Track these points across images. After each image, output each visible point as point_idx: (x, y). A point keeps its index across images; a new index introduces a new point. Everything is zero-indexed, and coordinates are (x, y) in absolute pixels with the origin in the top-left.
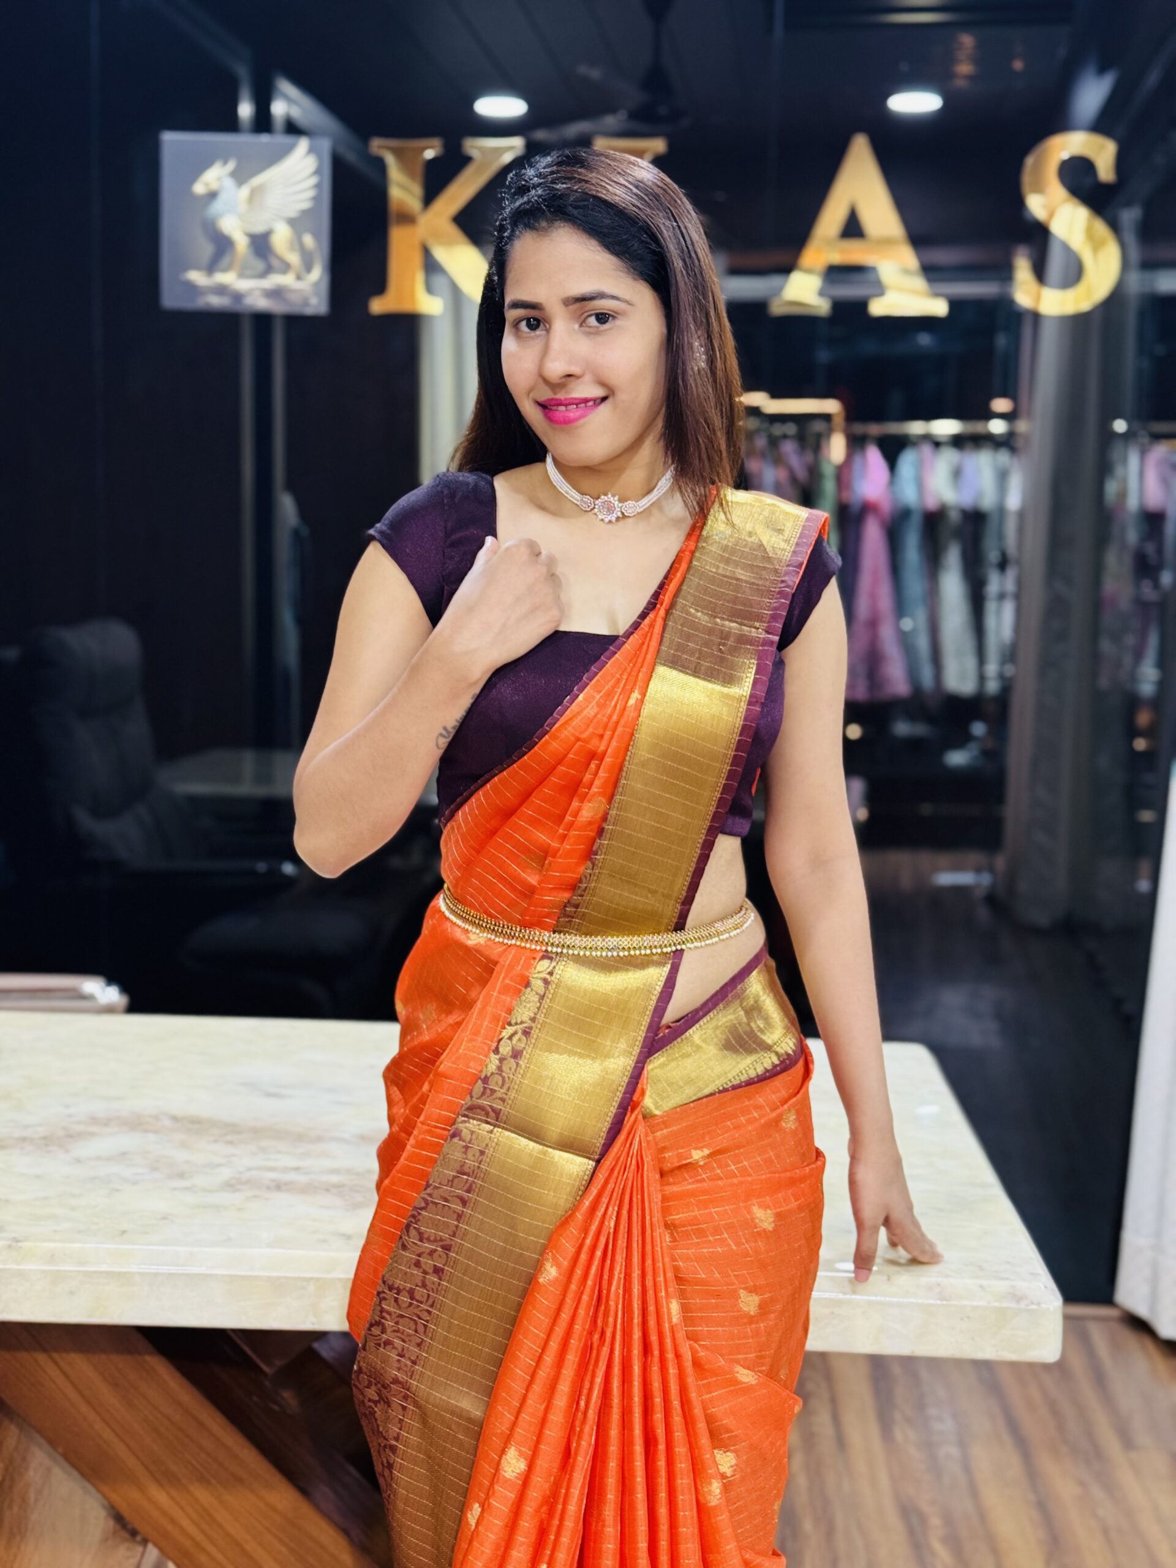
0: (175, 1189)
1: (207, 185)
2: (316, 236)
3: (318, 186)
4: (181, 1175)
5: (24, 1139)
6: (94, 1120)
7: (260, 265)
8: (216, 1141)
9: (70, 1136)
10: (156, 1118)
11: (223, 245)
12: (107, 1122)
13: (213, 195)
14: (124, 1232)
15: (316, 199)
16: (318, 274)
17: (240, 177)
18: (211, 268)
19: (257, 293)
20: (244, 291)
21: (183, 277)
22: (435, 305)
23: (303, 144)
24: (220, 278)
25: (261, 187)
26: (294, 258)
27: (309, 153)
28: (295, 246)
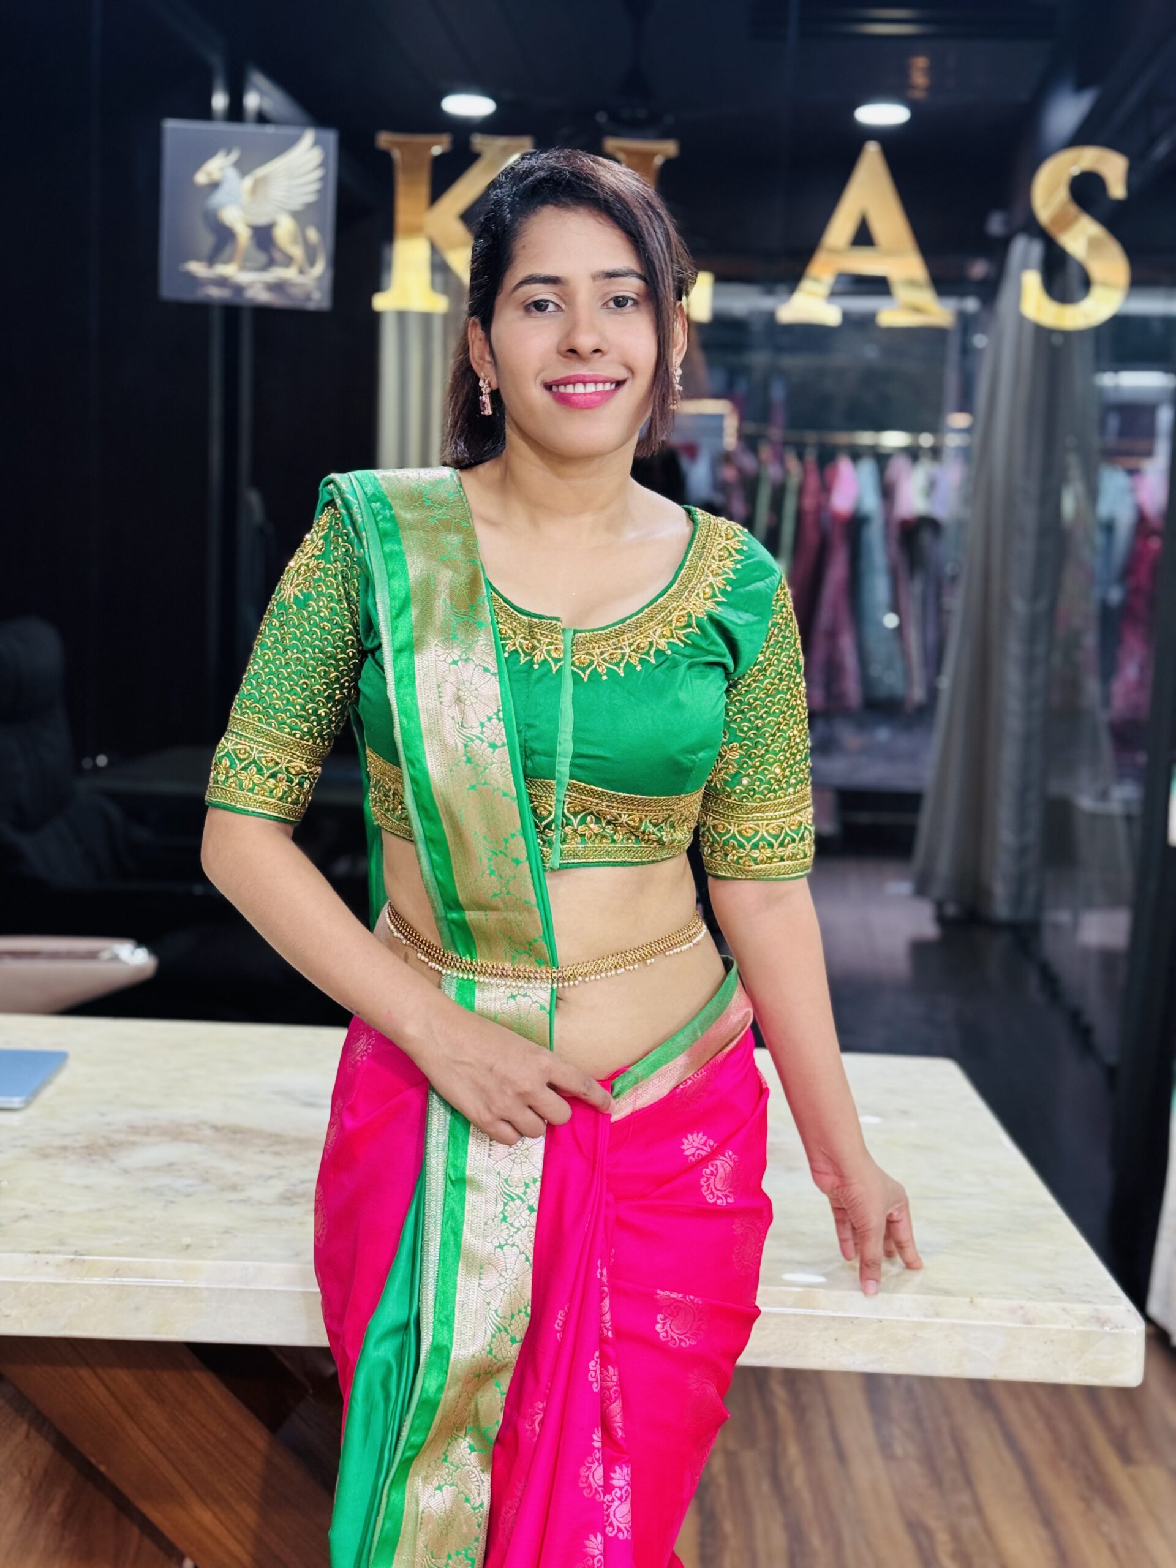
0: (231, 1201)
1: (209, 174)
2: (320, 230)
3: (323, 179)
4: (234, 1188)
5: (65, 1148)
6: (133, 1129)
7: (262, 258)
8: (262, 1152)
9: (112, 1145)
10: (196, 1126)
11: (224, 236)
12: (147, 1132)
13: (215, 186)
14: (188, 1246)
15: (321, 192)
16: (320, 268)
17: (243, 168)
18: (212, 260)
19: (259, 286)
20: (246, 284)
21: (183, 267)
22: (439, 303)
23: (309, 136)
24: (220, 270)
25: (265, 179)
26: (297, 251)
27: (313, 145)
28: (299, 241)
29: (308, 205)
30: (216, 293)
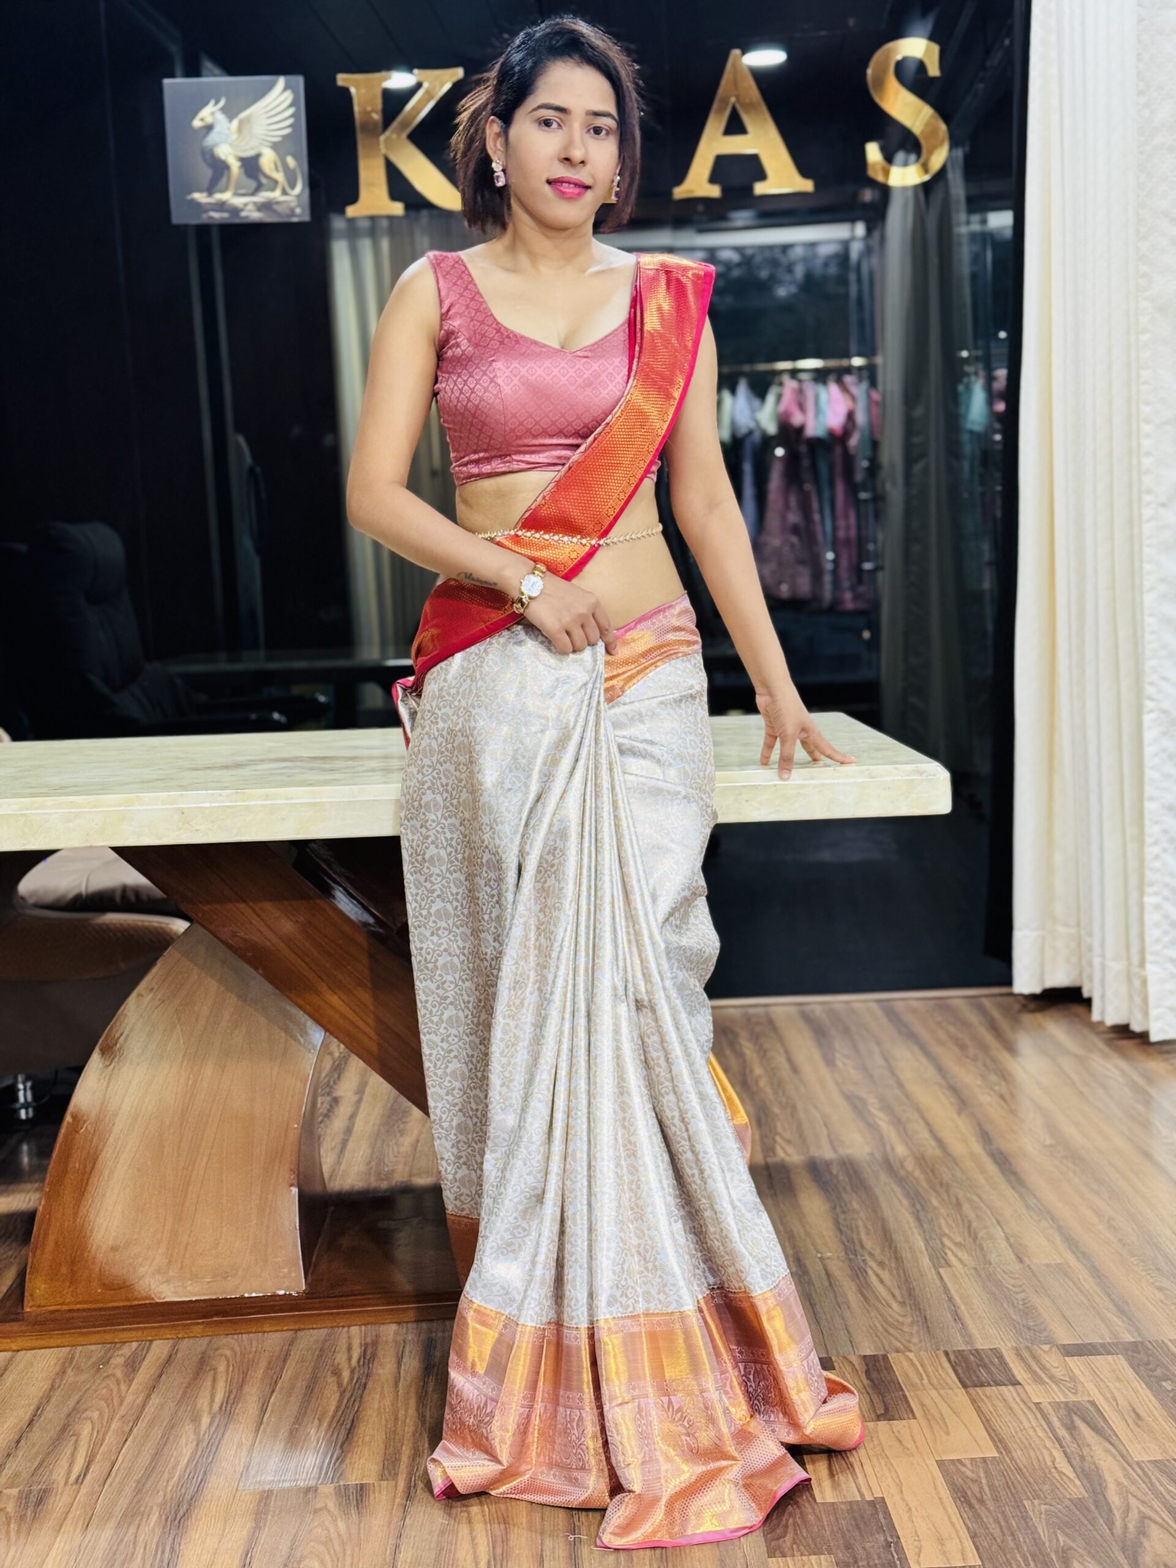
1: (202, 120)
3: (295, 115)
4: (332, 770)
5: (209, 767)
6: (252, 760)
7: (253, 184)
8: (346, 761)
11: (220, 168)
13: (209, 128)
16: (300, 188)
18: (210, 191)
20: (241, 206)
21: (189, 197)
22: (397, 209)
23: (281, 81)
24: (219, 196)
25: (248, 120)
26: (280, 177)
27: (285, 89)
28: (280, 167)
29: (285, 137)
30: (217, 216)
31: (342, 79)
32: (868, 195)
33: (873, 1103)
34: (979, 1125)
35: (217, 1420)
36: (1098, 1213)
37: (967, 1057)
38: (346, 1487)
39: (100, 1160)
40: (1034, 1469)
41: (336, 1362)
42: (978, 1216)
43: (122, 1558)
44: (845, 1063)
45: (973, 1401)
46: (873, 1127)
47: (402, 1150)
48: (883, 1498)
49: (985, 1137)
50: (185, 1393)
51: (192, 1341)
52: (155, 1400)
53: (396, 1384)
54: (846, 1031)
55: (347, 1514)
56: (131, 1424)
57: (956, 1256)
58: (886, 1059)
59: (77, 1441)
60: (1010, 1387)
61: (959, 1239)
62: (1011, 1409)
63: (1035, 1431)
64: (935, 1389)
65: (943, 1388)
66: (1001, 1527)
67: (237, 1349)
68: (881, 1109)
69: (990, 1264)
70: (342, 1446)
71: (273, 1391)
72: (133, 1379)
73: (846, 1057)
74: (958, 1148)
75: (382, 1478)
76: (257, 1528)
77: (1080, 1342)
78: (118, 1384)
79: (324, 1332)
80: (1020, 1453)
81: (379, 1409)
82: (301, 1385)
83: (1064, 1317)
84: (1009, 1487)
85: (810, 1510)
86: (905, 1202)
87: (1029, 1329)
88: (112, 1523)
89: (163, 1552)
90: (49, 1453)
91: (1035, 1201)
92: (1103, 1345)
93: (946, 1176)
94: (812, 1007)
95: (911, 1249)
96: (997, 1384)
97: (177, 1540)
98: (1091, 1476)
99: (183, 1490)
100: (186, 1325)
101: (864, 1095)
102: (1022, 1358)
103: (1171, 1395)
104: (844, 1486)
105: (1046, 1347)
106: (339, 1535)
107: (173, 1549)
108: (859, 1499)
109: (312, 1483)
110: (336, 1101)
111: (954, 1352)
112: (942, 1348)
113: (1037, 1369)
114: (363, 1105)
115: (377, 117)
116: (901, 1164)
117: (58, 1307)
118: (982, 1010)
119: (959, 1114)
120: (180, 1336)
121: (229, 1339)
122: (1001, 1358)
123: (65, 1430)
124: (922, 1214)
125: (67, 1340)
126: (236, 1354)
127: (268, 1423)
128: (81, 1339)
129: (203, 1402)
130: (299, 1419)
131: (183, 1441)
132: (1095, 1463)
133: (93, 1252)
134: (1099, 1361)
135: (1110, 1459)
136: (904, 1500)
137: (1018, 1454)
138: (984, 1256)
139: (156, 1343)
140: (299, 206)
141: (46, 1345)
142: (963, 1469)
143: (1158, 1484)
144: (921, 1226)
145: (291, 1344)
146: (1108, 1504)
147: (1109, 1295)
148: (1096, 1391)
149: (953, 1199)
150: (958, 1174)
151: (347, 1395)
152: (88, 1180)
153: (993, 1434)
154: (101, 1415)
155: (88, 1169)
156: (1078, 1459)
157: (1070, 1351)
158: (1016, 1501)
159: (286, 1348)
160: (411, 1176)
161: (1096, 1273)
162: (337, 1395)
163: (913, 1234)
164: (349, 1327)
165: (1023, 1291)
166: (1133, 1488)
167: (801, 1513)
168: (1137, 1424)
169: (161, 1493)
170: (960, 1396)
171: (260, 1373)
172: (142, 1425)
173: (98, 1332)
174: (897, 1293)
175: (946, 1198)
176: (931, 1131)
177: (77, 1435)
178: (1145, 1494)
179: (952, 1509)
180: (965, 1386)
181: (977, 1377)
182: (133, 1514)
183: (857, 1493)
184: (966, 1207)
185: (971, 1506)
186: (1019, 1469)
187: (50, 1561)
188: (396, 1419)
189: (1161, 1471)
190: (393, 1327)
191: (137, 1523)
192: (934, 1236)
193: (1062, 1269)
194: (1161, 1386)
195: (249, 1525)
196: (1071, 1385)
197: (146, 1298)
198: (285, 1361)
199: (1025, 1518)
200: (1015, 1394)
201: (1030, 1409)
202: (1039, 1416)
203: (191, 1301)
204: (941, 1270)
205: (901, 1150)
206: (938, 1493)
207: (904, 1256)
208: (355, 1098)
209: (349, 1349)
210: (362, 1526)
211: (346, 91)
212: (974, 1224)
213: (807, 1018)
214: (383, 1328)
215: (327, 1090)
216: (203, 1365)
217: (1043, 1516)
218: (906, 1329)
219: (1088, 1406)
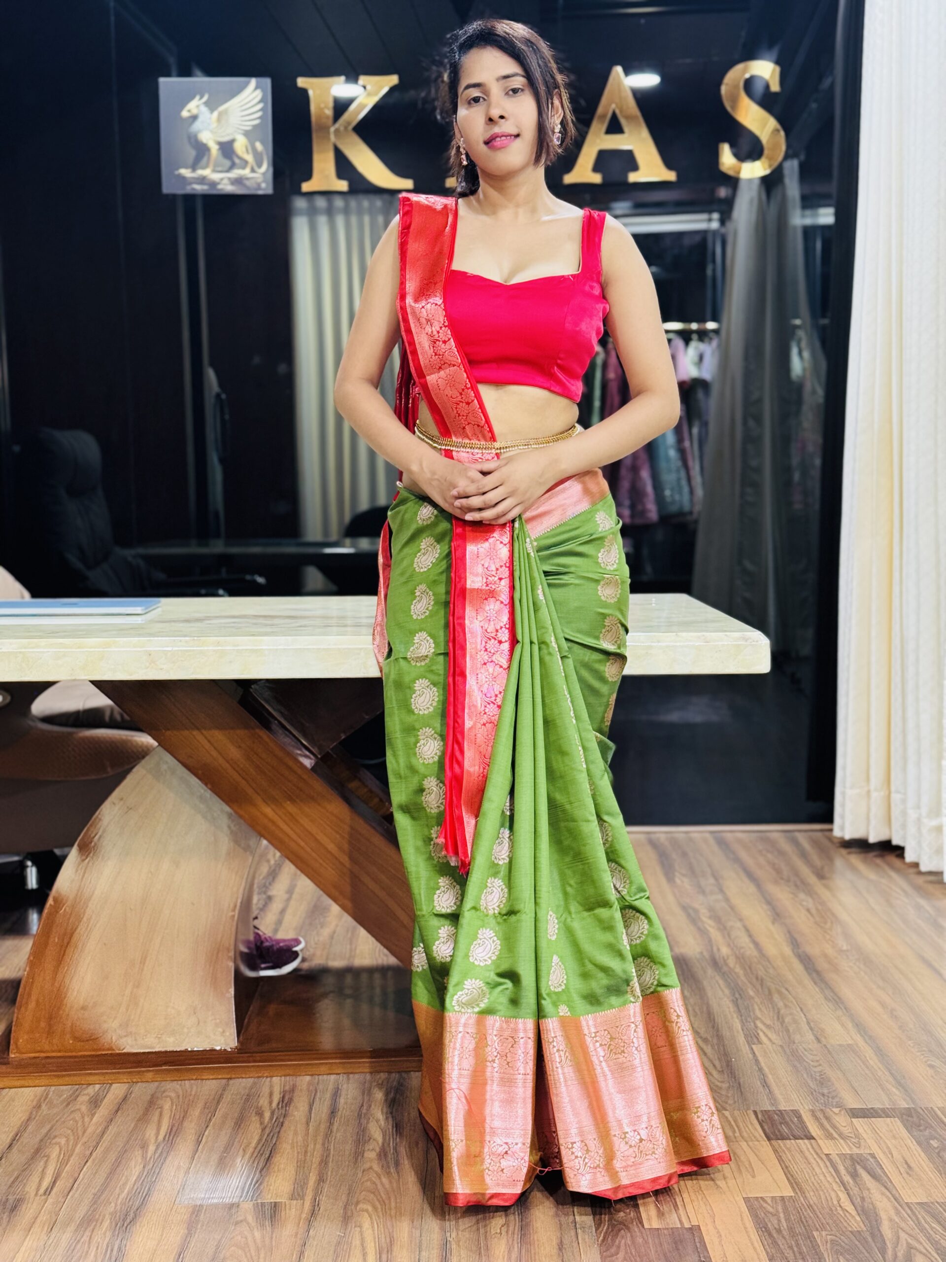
1: (189, 111)
3: (263, 110)
7: (228, 163)
11: (202, 150)
13: (194, 118)
16: (266, 167)
18: (194, 168)
20: (218, 180)
21: (176, 173)
22: (343, 185)
23: (253, 81)
24: (201, 172)
25: (226, 112)
26: (249, 158)
27: (256, 88)
28: (250, 151)
29: (255, 127)
30: (199, 188)
31: (301, 82)
32: (723, 192)
33: (704, 913)
34: (789, 932)
35: (161, 1148)
36: (883, 1005)
37: (782, 879)
38: (263, 1204)
39: (76, 936)
40: (823, 1208)
41: (260, 1105)
42: (786, 1006)
43: (79, 1254)
44: (684, 882)
45: (775, 1151)
46: (702, 932)
47: (321, 939)
48: (699, 1226)
49: (795, 943)
50: (136, 1126)
51: (144, 1085)
52: (112, 1129)
53: (308, 1124)
54: (684, 855)
55: (262, 1226)
56: (91, 1149)
57: (766, 1036)
58: (716, 879)
59: (47, 1160)
60: (806, 1141)
61: (769, 1022)
62: (807, 1159)
63: (825, 1176)
64: (746, 1141)
65: (752, 1141)
66: (794, 1252)
67: (181, 1093)
68: (710, 918)
69: (794, 1043)
70: (261, 1172)
71: (207, 1126)
72: (95, 1113)
73: (684, 875)
74: (771, 950)
75: (292, 1198)
76: (190, 1233)
77: (864, 1107)
78: (83, 1117)
79: (251, 1080)
80: (812, 1193)
81: (293, 1142)
82: (230, 1123)
83: (853, 1088)
84: (802, 1222)
85: (638, 1234)
86: (727, 991)
87: (823, 1095)
88: (72, 1227)
89: (112, 1250)
90: (23, 1171)
91: (832, 994)
92: (883, 1110)
93: (761, 973)
94: (657, 835)
95: (730, 1028)
96: (796, 1138)
97: (124, 1242)
98: (869, 1214)
99: (131, 1203)
100: (139, 1072)
101: (696, 906)
102: (817, 1119)
103: (937, 1151)
104: (667, 1216)
105: (836, 1110)
106: (255, 1241)
107: (120, 1249)
108: (679, 1226)
109: (236, 1200)
110: (270, 898)
111: (762, 1111)
112: (752, 1108)
113: (828, 1127)
114: (293, 903)
115: (329, 112)
116: (725, 961)
117: (37, 1055)
118: (795, 843)
119: (773, 923)
120: (134, 1080)
121: (176, 1085)
122: (799, 1117)
123: (38, 1152)
124: (739, 1000)
125: (44, 1081)
126: (178, 1096)
127: (202, 1152)
128: (55, 1080)
129: (150, 1133)
130: (228, 1148)
131: (133, 1163)
132: (872, 1204)
133: (67, 1010)
134: (879, 1122)
135: (885, 1200)
136: (716, 1228)
137: (810, 1195)
138: (789, 1037)
139: (114, 1086)
140: (264, 181)
141: (27, 1085)
142: (765, 1205)
143: (923, 1221)
144: (739, 1011)
145: (224, 1090)
146: (882, 1236)
147: (890, 1071)
148: (876, 1145)
149: (767, 992)
150: (771, 971)
151: (267, 1131)
152: (65, 951)
153: (791, 1178)
154: (67, 1140)
155: (66, 941)
156: (859, 1199)
157: (856, 1113)
158: (807, 1232)
159: (220, 1092)
160: (327, 959)
161: (880, 1052)
162: (260, 1131)
163: (732, 1018)
164: (272, 1077)
165: (820, 1065)
166: (903, 1225)
167: (632, 1236)
168: (908, 1173)
169: (113, 1204)
170: (765, 1147)
171: (196, 1112)
172: (100, 1150)
173: (70, 1075)
174: (717, 1063)
175: (760, 990)
176: (750, 936)
177: (48, 1157)
178: (913, 1229)
179: (755, 1236)
180: (769, 1139)
181: (779, 1131)
182: (89, 1221)
183: (678, 1222)
184: (776, 998)
185: (770, 1235)
186: (810, 1206)
187: (19, 1257)
188: (306, 1152)
189: (926, 1211)
190: (308, 1078)
191: (92, 1227)
192: (749, 1019)
193: (851, 1049)
194: (928, 1143)
195: (182, 1231)
196: (856, 1140)
197: (108, 1050)
198: (218, 1102)
199: (814, 1246)
200: (809, 1146)
201: (822, 1159)
202: (828, 1164)
203: (144, 1053)
204: (754, 1047)
205: (725, 950)
206: (744, 1224)
207: (724, 1034)
208: (286, 896)
209: (271, 1094)
210: (274, 1236)
211: (304, 92)
212: (782, 1012)
213: (654, 844)
214: (299, 1079)
215: (264, 889)
216: (152, 1103)
217: (829, 1245)
218: (724, 1092)
219: (869, 1157)
